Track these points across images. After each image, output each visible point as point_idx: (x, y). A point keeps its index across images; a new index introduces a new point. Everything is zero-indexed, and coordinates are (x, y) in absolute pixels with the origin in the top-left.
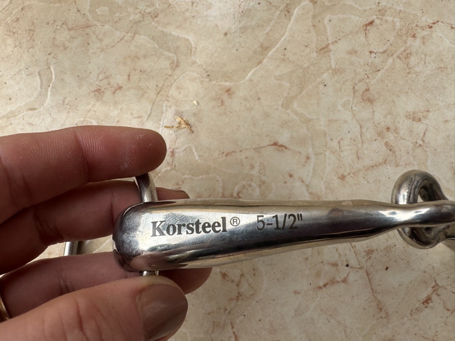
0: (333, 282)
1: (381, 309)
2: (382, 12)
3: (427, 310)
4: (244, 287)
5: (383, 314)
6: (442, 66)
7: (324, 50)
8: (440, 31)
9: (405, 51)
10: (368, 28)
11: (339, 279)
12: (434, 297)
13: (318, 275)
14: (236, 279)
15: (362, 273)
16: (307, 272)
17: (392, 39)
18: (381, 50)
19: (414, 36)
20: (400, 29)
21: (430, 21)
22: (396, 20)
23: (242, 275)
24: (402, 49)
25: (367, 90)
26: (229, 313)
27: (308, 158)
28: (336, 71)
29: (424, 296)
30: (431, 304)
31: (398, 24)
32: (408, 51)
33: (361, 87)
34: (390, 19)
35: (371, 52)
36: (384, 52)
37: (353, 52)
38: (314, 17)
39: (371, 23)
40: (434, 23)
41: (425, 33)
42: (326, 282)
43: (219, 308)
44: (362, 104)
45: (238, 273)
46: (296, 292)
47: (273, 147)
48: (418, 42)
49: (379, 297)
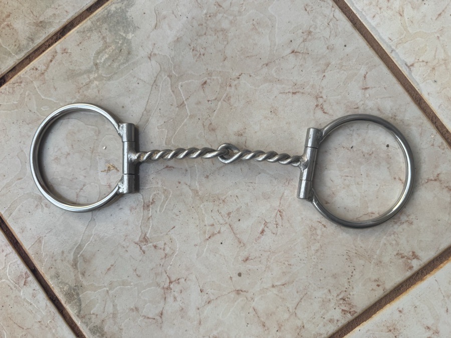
0: (213, 234)
1: (240, 242)
2: (210, 74)
3: (263, 237)
4: (168, 250)
5: (242, 245)
6: (248, 100)
7: (182, 105)
8: (243, 80)
9: (227, 96)
10: (204, 86)
11: (216, 232)
12: (266, 229)
13: (205, 233)
14: (162, 247)
15: (227, 226)
16: (199, 233)
17: (218, 90)
18: (214, 98)
19: (230, 86)
20: (222, 83)
21: (238, 74)
22: (218, 78)
23: (165, 244)
24: (225, 95)
25: (211, 124)
26: (163, 266)
27: (187, 170)
28: (192, 117)
29: (260, 230)
30: (265, 233)
31: (220, 80)
32: (229, 96)
33: (207, 123)
34: (215, 78)
35: (208, 101)
36: (216, 99)
37: (199, 103)
38: (172, 86)
39: (205, 83)
40: (240, 75)
41: (236, 82)
42: (209, 236)
43: (157, 265)
44: (210, 133)
45: (163, 243)
46: (195, 245)
47: (166, 169)
48: (233, 88)
49: (238, 236)
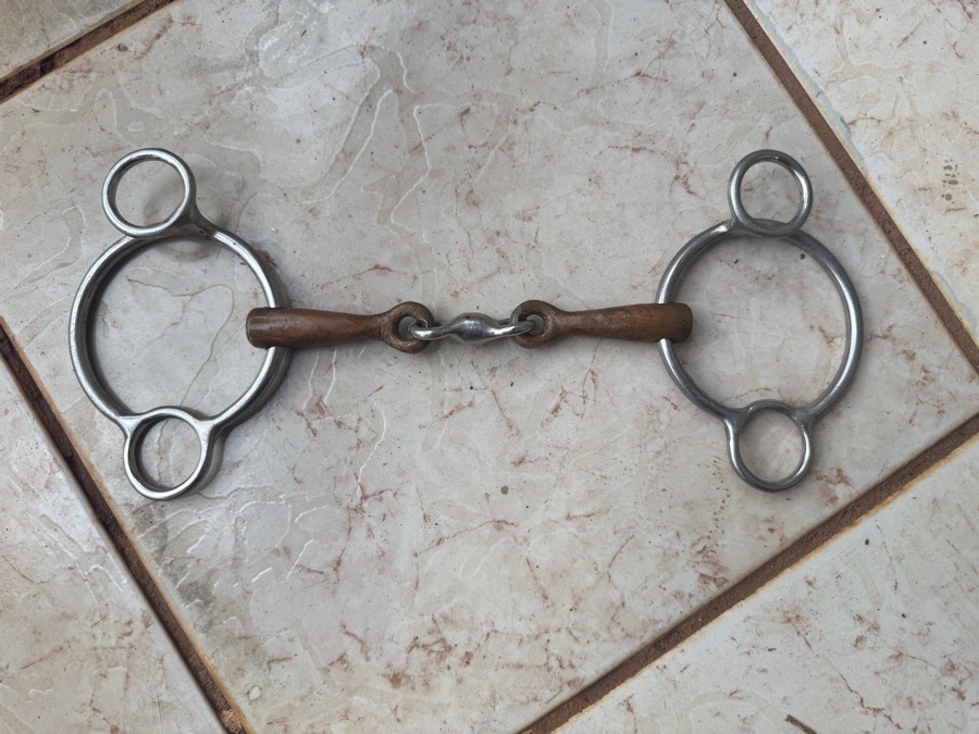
0: (459, 408)
1: (511, 427)
2: (477, 96)
3: (557, 419)
4: (364, 433)
5: (514, 432)
6: (548, 154)
7: (417, 149)
8: (541, 114)
9: (507, 140)
10: (465, 117)
11: (465, 404)
12: (563, 405)
13: (442, 404)
14: (354, 425)
15: (488, 393)
16: (430, 402)
17: (491, 128)
18: (481, 143)
19: (515, 122)
20: (500, 116)
21: (531, 103)
22: (494, 105)
23: (360, 419)
24: (504, 139)
25: (471, 192)
26: (351, 463)
27: (415, 278)
28: (435, 174)
29: (552, 406)
30: (560, 412)
31: (496, 109)
32: (510, 141)
33: (464, 189)
34: (487, 104)
35: (470, 147)
36: (485, 145)
37: (450, 149)
38: (401, 110)
39: (467, 111)
40: (536, 105)
41: (528, 116)
42: (451, 410)
43: (339, 461)
44: (468, 209)
45: (355, 418)
46: (421, 427)
47: (375, 272)
48: (520, 128)
49: (508, 414)
